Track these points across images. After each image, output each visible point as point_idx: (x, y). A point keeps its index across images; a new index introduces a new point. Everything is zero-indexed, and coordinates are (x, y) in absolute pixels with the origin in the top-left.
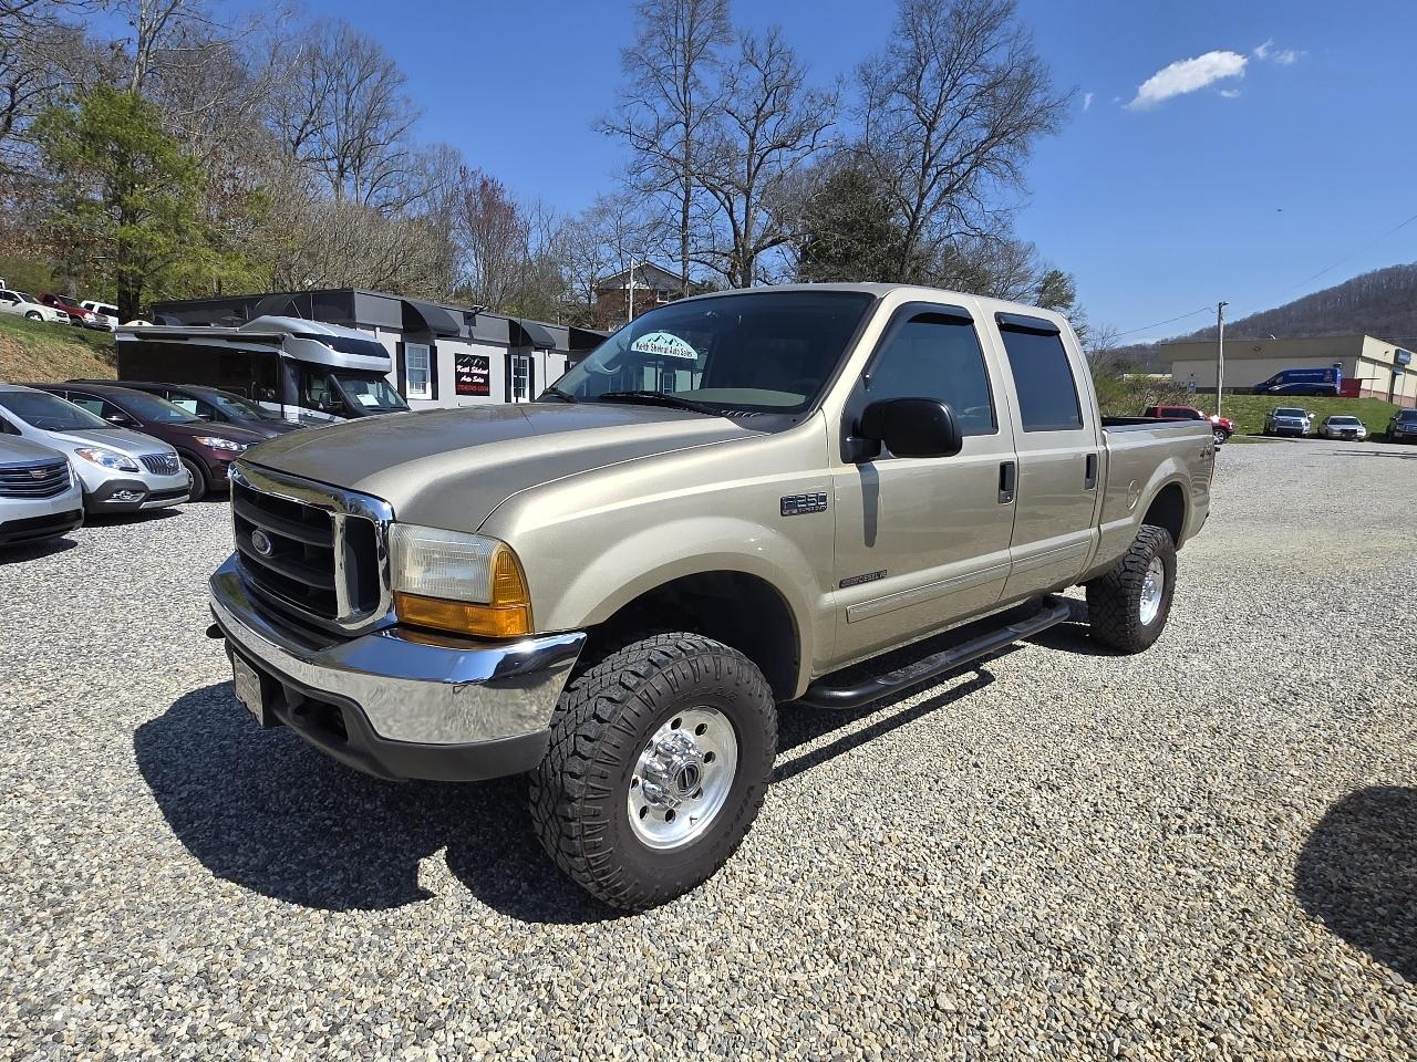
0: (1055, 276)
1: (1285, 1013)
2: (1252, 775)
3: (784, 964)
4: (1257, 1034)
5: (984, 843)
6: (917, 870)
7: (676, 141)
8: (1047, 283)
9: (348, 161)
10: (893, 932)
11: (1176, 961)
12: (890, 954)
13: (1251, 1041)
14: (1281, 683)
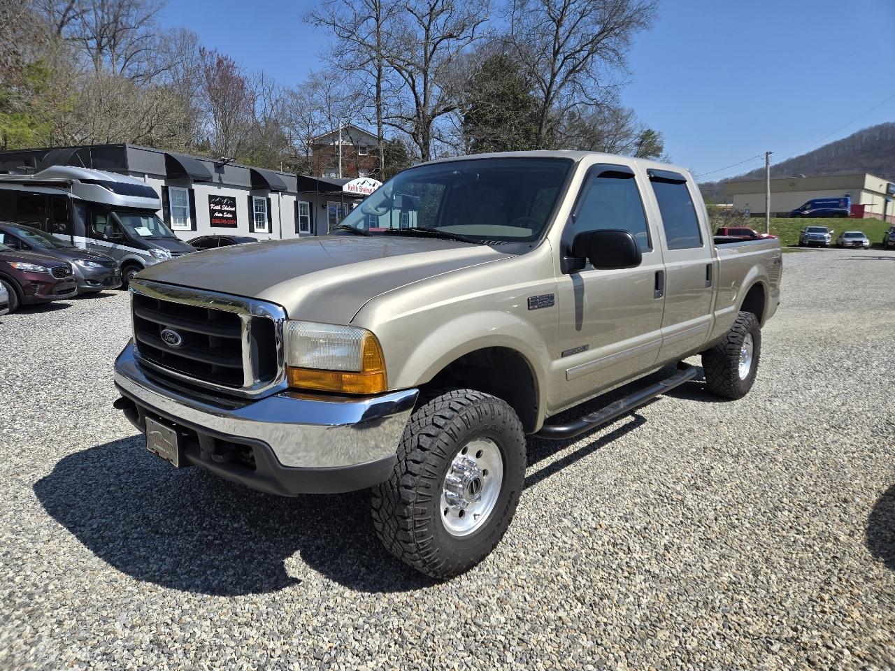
0: (649, 134)
1: (868, 615)
2: (826, 475)
3: (549, 607)
4: (853, 628)
5: (662, 525)
6: (622, 544)
7: (369, 31)
8: (643, 138)
9: (105, 40)
10: (615, 583)
11: (797, 590)
12: (616, 596)
13: (850, 633)
14: (836, 415)
